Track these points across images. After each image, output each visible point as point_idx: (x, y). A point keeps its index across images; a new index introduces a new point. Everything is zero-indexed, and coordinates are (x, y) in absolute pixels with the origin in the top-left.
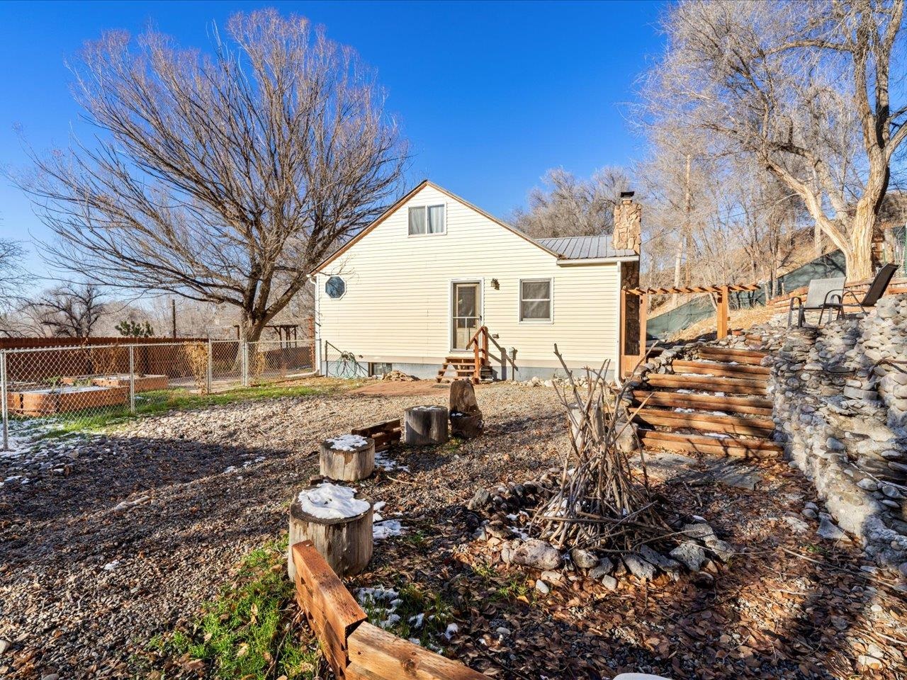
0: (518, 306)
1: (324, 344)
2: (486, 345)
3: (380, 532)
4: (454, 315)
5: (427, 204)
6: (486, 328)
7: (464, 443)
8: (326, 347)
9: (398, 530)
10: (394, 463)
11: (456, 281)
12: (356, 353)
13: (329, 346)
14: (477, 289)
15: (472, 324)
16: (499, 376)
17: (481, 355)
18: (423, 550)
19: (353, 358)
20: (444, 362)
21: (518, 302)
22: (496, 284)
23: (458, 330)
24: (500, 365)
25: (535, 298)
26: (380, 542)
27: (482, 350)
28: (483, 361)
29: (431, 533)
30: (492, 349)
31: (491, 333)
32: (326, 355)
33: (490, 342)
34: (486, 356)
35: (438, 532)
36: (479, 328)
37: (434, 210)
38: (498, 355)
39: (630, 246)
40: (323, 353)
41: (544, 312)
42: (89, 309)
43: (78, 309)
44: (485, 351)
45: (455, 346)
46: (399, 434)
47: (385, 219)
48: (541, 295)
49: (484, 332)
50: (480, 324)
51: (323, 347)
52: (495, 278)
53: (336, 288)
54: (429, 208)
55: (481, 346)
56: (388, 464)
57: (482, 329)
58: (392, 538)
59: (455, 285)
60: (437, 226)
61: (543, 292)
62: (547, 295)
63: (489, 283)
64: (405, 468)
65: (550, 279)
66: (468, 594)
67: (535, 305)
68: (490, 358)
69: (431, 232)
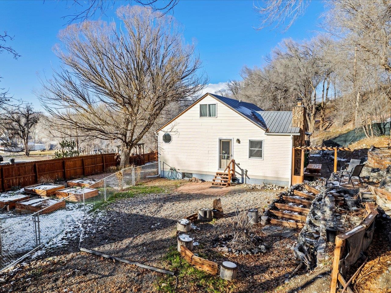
0: (248, 151)
1: (162, 163)
2: (234, 168)
3: (194, 244)
4: (220, 154)
5: (208, 103)
6: (234, 160)
7: (217, 220)
8: (163, 164)
9: (198, 244)
10: (196, 227)
11: (221, 139)
12: (177, 168)
13: (164, 164)
14: (230, 143)
15: (228, 158)
16: (240, 181)
17: (231, 172)
18: (203, 248)
19: (175, 170)
20: (215, 174)
21: (248, 150)
22: (238, 141)
23: (222, 160)
24: (241, 176)
25: (256, 148)
26: (194, 246)
27: (232, 170)
28: (232, 175)
29: (204, 245)
30: (237, 169)
31: (236, 162)
32: (163, 168)
33: (236, 166)
34: (234, 172)
35: (206, 245)
36: (231, 160)
37: (211, 106)
38: (240, 172)
39: (299, 126)
40: (162, 167)
41: (259, 154)
42: (28, 121)
43: (23, 121)
44: (233, 170)
45: (220, 167)
46: (197, 217)
47: (189, 109)
48: (258, 147)
49: (233, 162)
50: (231, 158)
51: (162, 164)
52: (238, 138)
53: (167, 138)
54: (209, 105)
55: (231, 168)
56: (194, 227)
57: (232, 161)
58: (196, 245)
59: (220, 140)
60: (213, 113)
61: (259, 146)
62: (261, 147)
63: (235, 140)
64: (199, 229)
65: (262, 140)
66: (210, 255)
67: (256, 151)
68: (236, 173)
69: (210, 116)
